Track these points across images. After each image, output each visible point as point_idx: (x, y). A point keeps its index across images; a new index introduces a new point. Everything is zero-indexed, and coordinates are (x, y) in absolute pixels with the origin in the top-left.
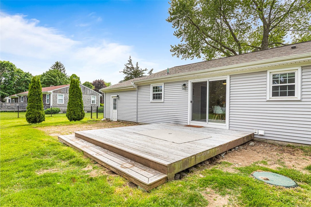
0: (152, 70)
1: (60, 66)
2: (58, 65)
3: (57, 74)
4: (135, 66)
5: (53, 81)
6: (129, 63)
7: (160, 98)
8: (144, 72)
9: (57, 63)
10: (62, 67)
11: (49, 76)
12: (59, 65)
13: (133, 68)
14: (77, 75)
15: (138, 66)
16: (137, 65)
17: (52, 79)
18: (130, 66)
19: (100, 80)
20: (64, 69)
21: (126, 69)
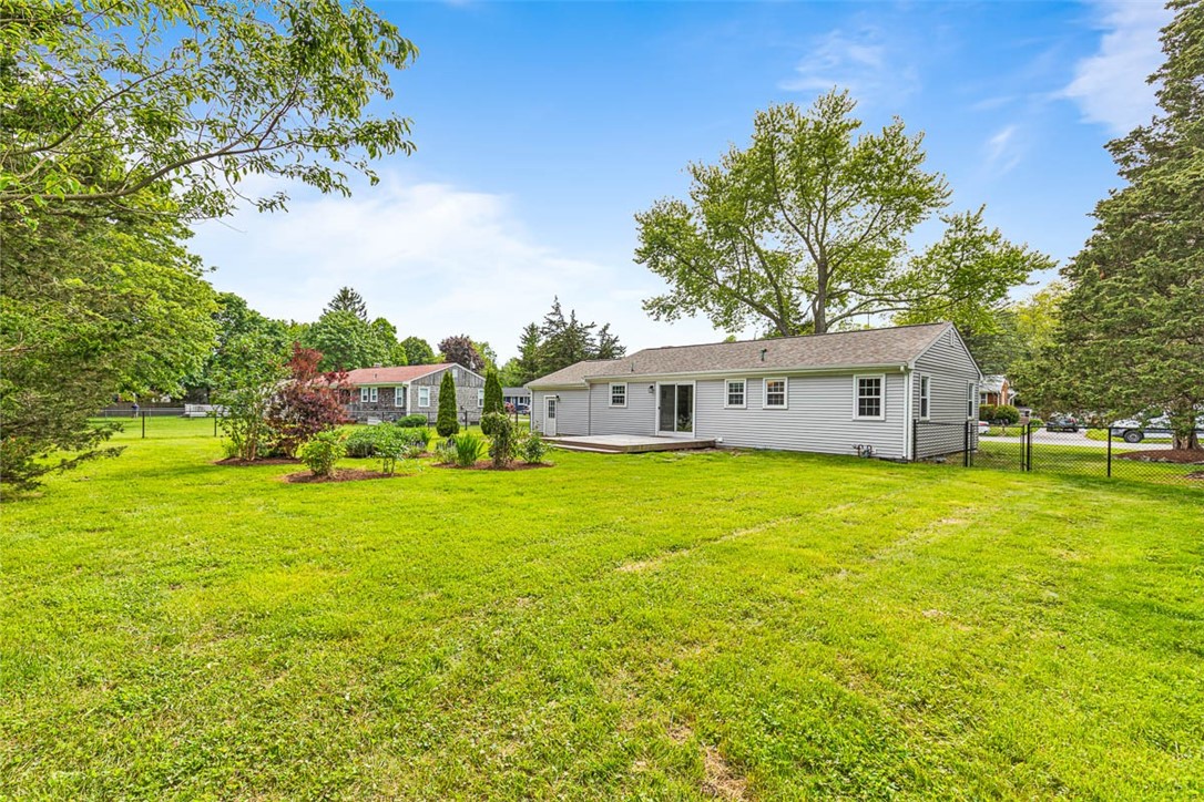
0: (606, 327)
1: (352, 299)
2: (346, 298)
3: (352, 324)
4: (568, 320)
5: (343, 343)
6: (554, 311)
7: (622, 402)
8: (589, 330)
9: (345, 292)
10: (359, 302)
11: (333, 330)
12: (350, 296)
13: (564, 324)
14: (389, 320)
15: (575, 319)
16: (573, 317)
17: (340, 339)
18: (555, 318)
19: (459, 337)
20: (363, 307)
21: (547, 325)
